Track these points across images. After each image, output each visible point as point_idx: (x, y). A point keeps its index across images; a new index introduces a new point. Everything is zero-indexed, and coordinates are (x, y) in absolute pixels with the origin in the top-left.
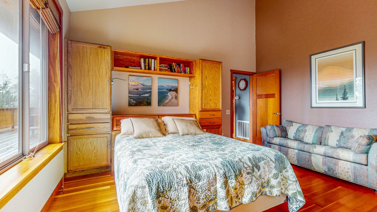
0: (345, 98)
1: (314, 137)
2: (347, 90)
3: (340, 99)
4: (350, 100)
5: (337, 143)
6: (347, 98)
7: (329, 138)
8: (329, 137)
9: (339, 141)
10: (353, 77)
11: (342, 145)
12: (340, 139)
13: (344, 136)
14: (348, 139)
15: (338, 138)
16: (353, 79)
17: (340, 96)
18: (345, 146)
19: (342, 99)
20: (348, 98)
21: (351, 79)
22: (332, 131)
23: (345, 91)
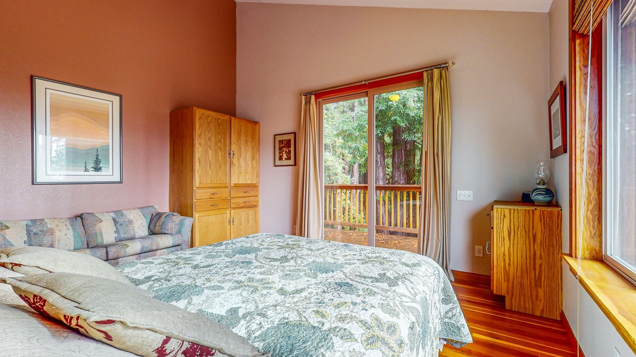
0: (97, 169)
1: (75, 237)
2: (100, 157)
3: (91, 169)
4: (104, 172)
5: (116, 235)
6: (100, 169)
7: (103, 232)
8: (102, 229)
9: (117, 232)
10: (108, 139)
11: (123, 236)
12: (117, 228)
13: (120, 223)
14: (127, 226)
15: (115, 229)
16: (109, 143)
17: (91, 165)
18: (126, 236)
19: (93, 169)
20: (102, 168)
21: (106, 141)
22: (102, 221)
23: (97, 158)
